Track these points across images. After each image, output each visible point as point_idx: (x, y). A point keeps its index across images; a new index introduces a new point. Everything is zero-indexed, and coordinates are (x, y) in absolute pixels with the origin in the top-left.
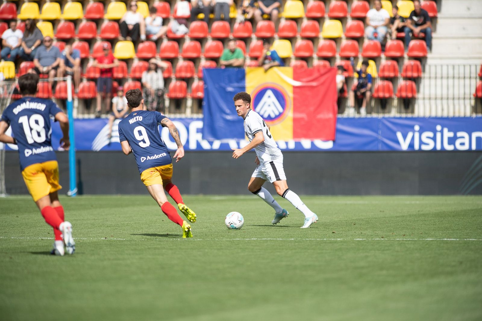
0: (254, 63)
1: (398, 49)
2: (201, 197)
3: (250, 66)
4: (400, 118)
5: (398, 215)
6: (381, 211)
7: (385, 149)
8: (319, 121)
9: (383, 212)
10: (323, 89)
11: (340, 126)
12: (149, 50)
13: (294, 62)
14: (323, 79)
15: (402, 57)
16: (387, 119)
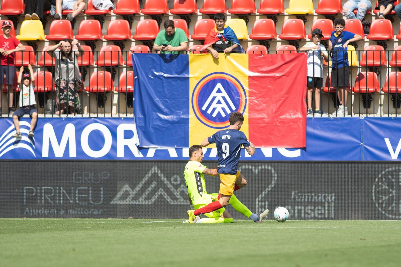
0: (199, 47)
1: (386, 30)
2: (131, 220)
3: (194, 51)
4: (389, 119)
5: (383, 244)
6: (361, 239)
7: (369, 159)
8: (283, 122)
9: (364, 240)
10: (288, 81)
11: (310, 130)
12: (64, 30)
13: (250, 47)
14: (288, 68)
15: (390, 40)
16: (372, 121)
